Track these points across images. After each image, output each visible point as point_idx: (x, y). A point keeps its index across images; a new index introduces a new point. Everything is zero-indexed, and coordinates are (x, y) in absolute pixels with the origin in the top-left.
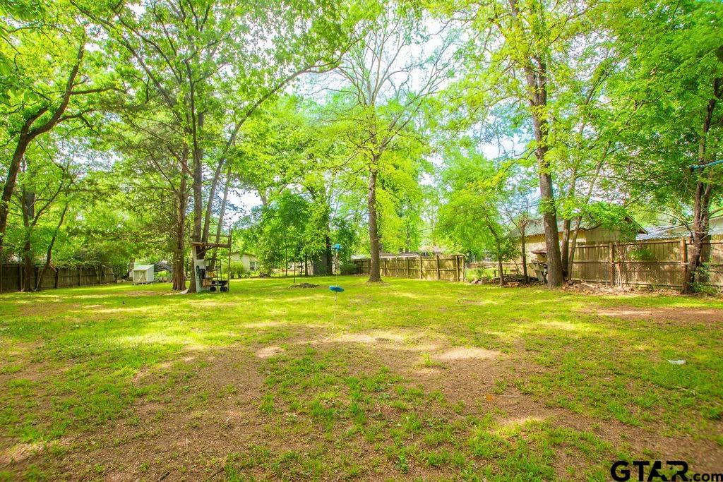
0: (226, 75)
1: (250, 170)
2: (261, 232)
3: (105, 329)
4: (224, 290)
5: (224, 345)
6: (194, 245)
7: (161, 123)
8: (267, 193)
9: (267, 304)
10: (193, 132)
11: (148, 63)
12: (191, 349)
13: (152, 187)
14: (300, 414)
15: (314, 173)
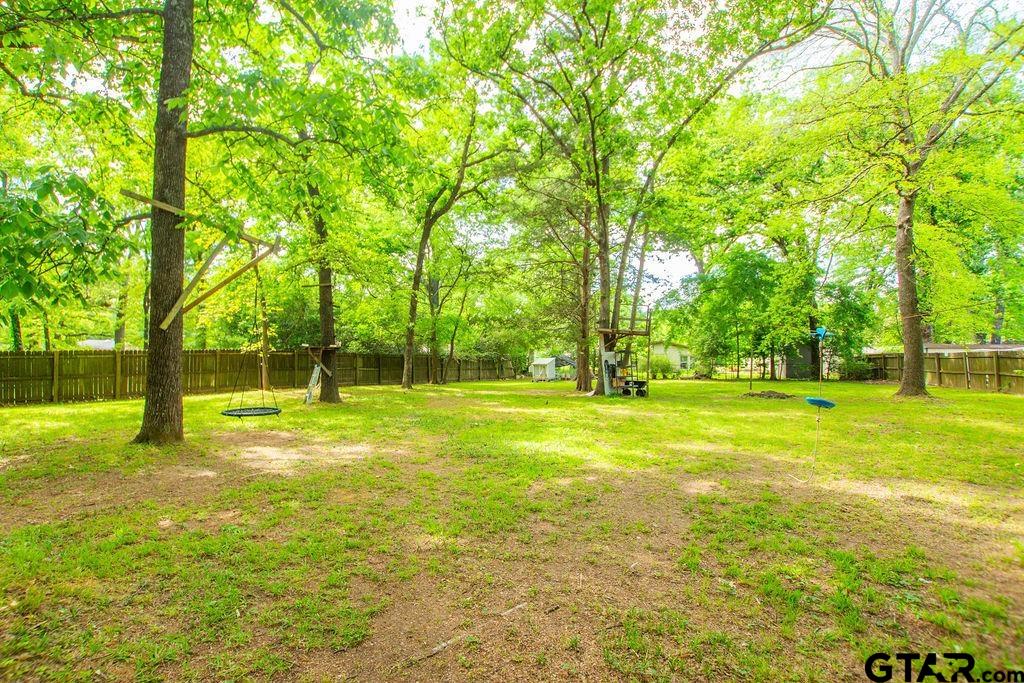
0: (638, 95)
1: (676, 224)
2: (695, 312)
3: (503, 430)
4: (641, 394)
5: (637, 468)
6: (601, 332)
7: (559, 180)
8: (705, 253)
9: (703, 418)
10: (595, 183)
11: (542, 108)
12: (596, 466)
13: (550, 261)
14: (741, 585)
15: (786, 213)
